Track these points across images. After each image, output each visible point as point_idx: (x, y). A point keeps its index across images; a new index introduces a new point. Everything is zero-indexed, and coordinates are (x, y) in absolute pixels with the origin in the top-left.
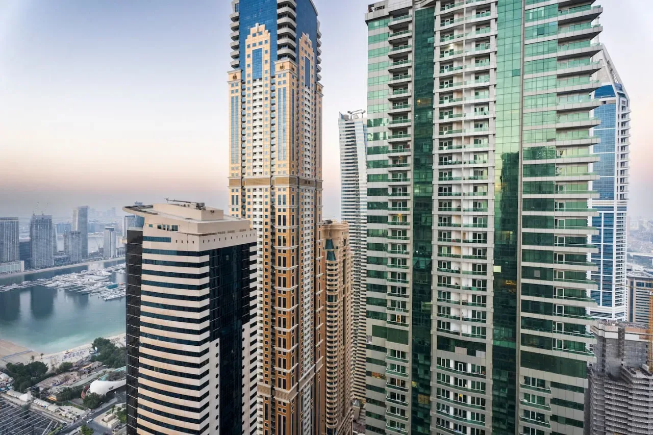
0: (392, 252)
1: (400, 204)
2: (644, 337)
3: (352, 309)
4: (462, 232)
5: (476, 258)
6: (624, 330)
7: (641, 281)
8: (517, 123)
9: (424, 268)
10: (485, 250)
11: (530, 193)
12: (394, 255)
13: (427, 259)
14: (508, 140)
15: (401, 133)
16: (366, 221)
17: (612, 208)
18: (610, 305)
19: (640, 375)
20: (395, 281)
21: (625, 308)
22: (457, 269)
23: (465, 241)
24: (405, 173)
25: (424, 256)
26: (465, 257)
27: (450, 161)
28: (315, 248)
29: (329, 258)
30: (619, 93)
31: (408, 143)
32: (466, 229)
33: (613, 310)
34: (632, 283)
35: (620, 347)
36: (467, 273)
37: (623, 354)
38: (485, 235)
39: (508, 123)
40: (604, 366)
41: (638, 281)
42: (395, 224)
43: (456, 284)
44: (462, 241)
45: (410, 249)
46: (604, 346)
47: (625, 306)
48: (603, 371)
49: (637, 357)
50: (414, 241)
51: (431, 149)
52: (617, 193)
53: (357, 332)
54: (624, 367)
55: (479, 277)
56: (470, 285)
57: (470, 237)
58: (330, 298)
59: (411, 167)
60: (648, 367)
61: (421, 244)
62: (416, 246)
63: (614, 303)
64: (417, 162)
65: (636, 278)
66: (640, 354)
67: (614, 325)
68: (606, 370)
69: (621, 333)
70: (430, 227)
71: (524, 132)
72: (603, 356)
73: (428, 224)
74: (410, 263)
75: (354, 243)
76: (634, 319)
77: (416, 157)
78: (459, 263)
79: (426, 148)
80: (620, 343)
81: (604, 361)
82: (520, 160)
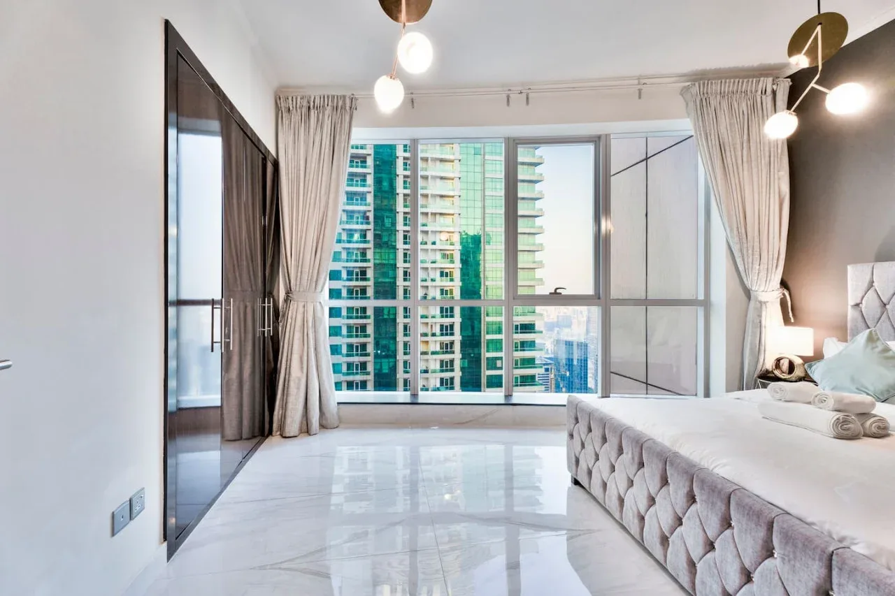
0: (348, 355)
1: (357, 291)
4: (430, 325)
5: (443, 353)
8: (479, 204)
9: (387, 371)
10: (452, 343)
12: (351, 359)
13: (392, 360)
14: (471, 221)
15: (357, 200)
22: (425, 369)
23: (434, 335)
24: (363, 252)
25: (387, 356)
26: (433, 353)
31: (368, 214)
32: (434, 320)
36: (434, 372)
38: (452, 326)
39: (471, 203)
42: (351, 318)
43: (424, 386)
44: (429, 335)
45: (370, 349)
50: (375, 338)
51: (394, 224)
55: (447, 375)
56: (438, 385)
57: (437, 330)
59: (371, 245)
61: (384, 342)
62: (377, 344)
64: (376, 236)
70: (395, 320)
71: (486, 215)
73: (392, 317)
74: (370, 368)
77: (377, 232)
78: (427, 360)
79: (387, 222)
82: (482, 244)
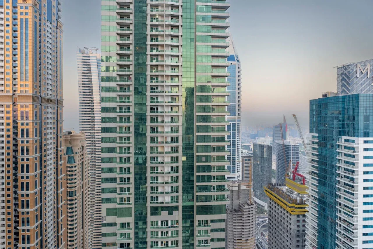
0: (120, 153)
1: (125, 119)
2: (248, 186)
3: (90, 199)
4: (164, 137)
5: (172, 153)
6: (240, 185)
7: (246, 158)
8: (193, 70)
9: (141, 162)
10: (178, 147)
11: (200, 112)
12: (121, 155)
13: (144, 156)
14: (188, 79)
15: (125, 68)
16: (100, 131)
17: (234, 121)
18: (235, 173)
19: (247, 207)
20: (123, 173)
21: (240, 173)
22: (162, 161)
23: (167, 143)
24: (128, 97)
25: (141, 154)
26: (166, 153)
27: (157, 90)
28: (57, 155)
29: (69, 162)
30: (237, 60)
31: (131, 76)
32: (167, 135)
33: (236, 174)
34: (243, 159)
35: (239, 194)
36: (168, 163)
37: (240, 197)
38: (177, 138)
39: (188, 69)
40: (232, 206)
41: (245, 158)
42: (122, 133)
43: (162, 171)
44: (164, 143)
45: (132, 150)
46: (233, 195)
47: (240, 172)
48: (232, 208)
49: (245, 197)
50: (135, 144)
51: (145, 82)
52: (237, 112)
53: (93, 216)
54: (240, 204)
55: (174, 165)
56: (170, 170)
57: (169, 140)
58: (71, 194)
59: (132, 93)
60: (249, 202)
61: (140, 146)
62: (136, 148)
63: (236, 171)
64: (136, 89)
65: (245, 157)
66: (246, 196)
67: (236, 183)
68: (234, 208)
69: (239, 186)
70: (145, 134)
71: (197, 76)
72: (232, 200)
73: (144, 132)
74: (132, 160)
75: (90, 149)
76: (244, 178)
77: (136, 86)
78: (163, 157)
79: (142, 80)
80: (239, 192)
81: (232, 203)
82: (195, 92)
